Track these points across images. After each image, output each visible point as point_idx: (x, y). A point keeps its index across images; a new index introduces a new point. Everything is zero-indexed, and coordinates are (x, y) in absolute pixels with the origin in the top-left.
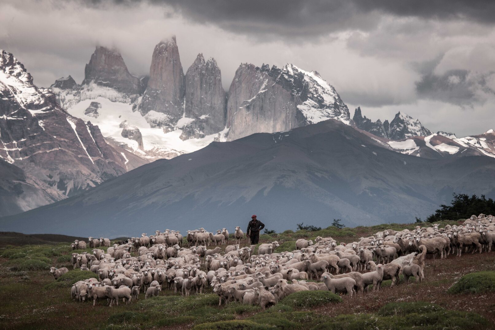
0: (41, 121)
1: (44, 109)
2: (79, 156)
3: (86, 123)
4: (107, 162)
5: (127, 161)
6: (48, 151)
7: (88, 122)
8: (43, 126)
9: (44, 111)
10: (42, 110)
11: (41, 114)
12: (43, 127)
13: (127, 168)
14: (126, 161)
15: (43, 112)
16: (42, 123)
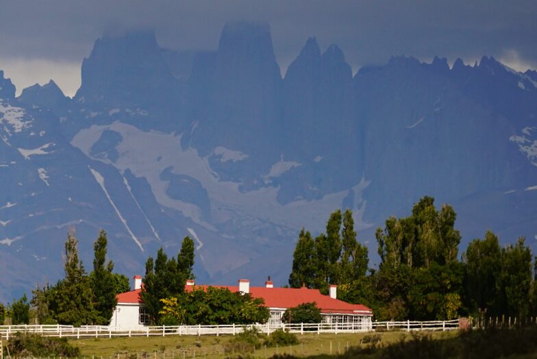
0: (42, 170)
1: (46, 146)
2: (118, 235)
3: (122, 173)
4: (167, 246)
5: (201, 244)
6: (59, 227)
7: (126, 171)
8: (45, 179)
9: (44, 150)
10: (42, 149)
11: (41, 155)
12: (45, 181)
13: (202, 258)
14: (199, 244)
15: (43, 152)
16: (43, 172)
